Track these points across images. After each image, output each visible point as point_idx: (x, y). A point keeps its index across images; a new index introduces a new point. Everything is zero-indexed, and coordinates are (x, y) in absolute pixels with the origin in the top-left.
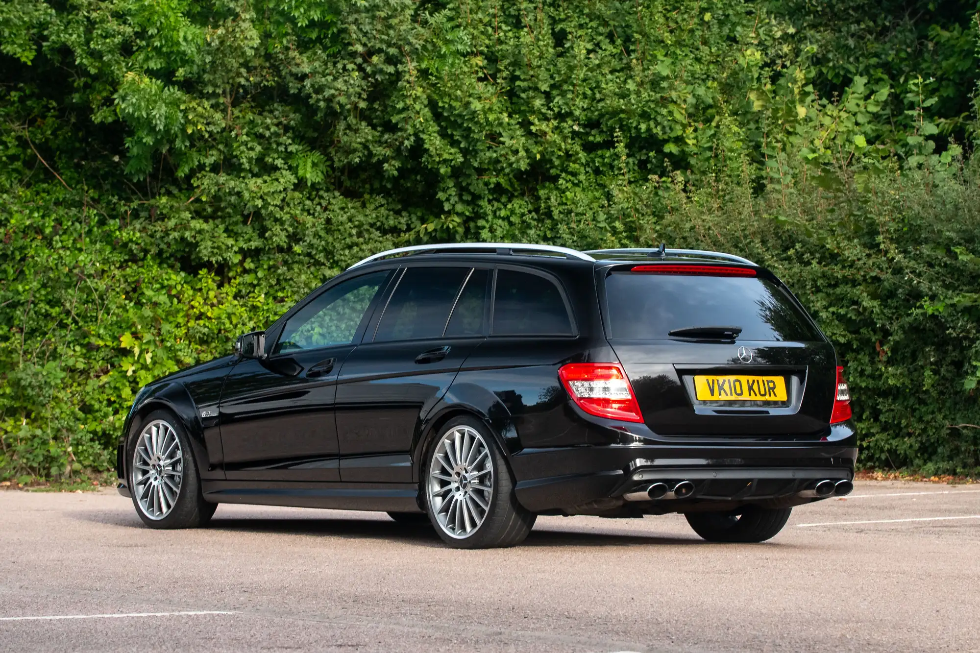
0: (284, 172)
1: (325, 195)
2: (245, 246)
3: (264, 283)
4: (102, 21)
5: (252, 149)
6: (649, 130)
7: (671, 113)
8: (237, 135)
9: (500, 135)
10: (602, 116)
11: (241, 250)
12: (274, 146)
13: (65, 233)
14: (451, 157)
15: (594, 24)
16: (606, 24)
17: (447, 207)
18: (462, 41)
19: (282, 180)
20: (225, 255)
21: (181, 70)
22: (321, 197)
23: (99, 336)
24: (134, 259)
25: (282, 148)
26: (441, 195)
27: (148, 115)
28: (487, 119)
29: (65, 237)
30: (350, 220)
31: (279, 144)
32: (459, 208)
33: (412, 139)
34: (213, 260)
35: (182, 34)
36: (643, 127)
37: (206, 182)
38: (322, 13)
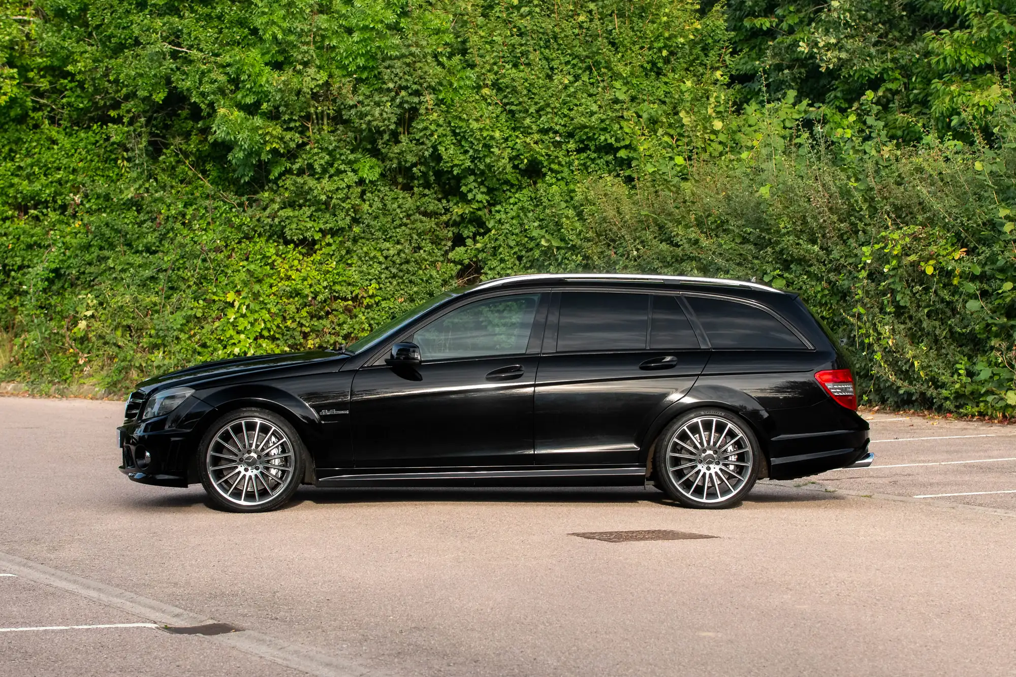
0: (349, 174)
1: (382, 189)
2: (323, 227)
3: (337, 254)
4: (209, 71)
5: (322, 158)
6: (606, 140)
7: (621, 128)
8: (311, 149)
9: (492, 147)
10: (575, 129)
11: (321, 230)
12: (338, 156)
13: (201, 218)
14: (460, 163)
15: (574, 62)
16: (583, 61)
17: (470, 196)
18: (469, 78)
19: (346, 180)
20: (305, 235)
21: (265, 105)
22: (379, 191)
23: (214, 294)
24: (247, 237)
25: (343, 157)
26: (464, 189)
27: (235, 138)
28: (482, 135)
29: (201, 222)
30: (399, 207)
31: (341, 155)
32: (480, 197)
33: (431, 150)
34: (295, 238)
35: (264, 79)
36: (602, 138)
37: (288, 182)
38: (366, 61)
